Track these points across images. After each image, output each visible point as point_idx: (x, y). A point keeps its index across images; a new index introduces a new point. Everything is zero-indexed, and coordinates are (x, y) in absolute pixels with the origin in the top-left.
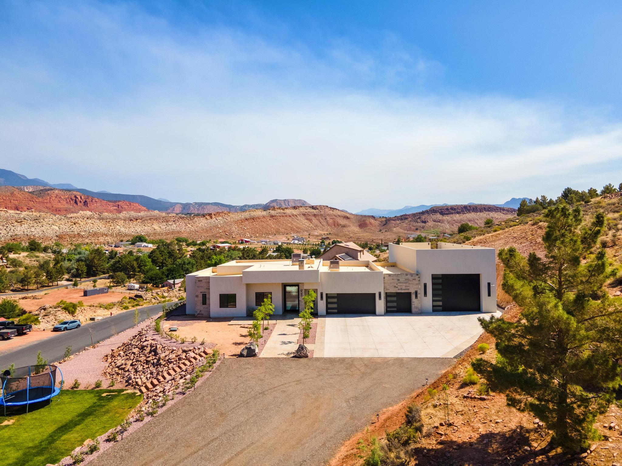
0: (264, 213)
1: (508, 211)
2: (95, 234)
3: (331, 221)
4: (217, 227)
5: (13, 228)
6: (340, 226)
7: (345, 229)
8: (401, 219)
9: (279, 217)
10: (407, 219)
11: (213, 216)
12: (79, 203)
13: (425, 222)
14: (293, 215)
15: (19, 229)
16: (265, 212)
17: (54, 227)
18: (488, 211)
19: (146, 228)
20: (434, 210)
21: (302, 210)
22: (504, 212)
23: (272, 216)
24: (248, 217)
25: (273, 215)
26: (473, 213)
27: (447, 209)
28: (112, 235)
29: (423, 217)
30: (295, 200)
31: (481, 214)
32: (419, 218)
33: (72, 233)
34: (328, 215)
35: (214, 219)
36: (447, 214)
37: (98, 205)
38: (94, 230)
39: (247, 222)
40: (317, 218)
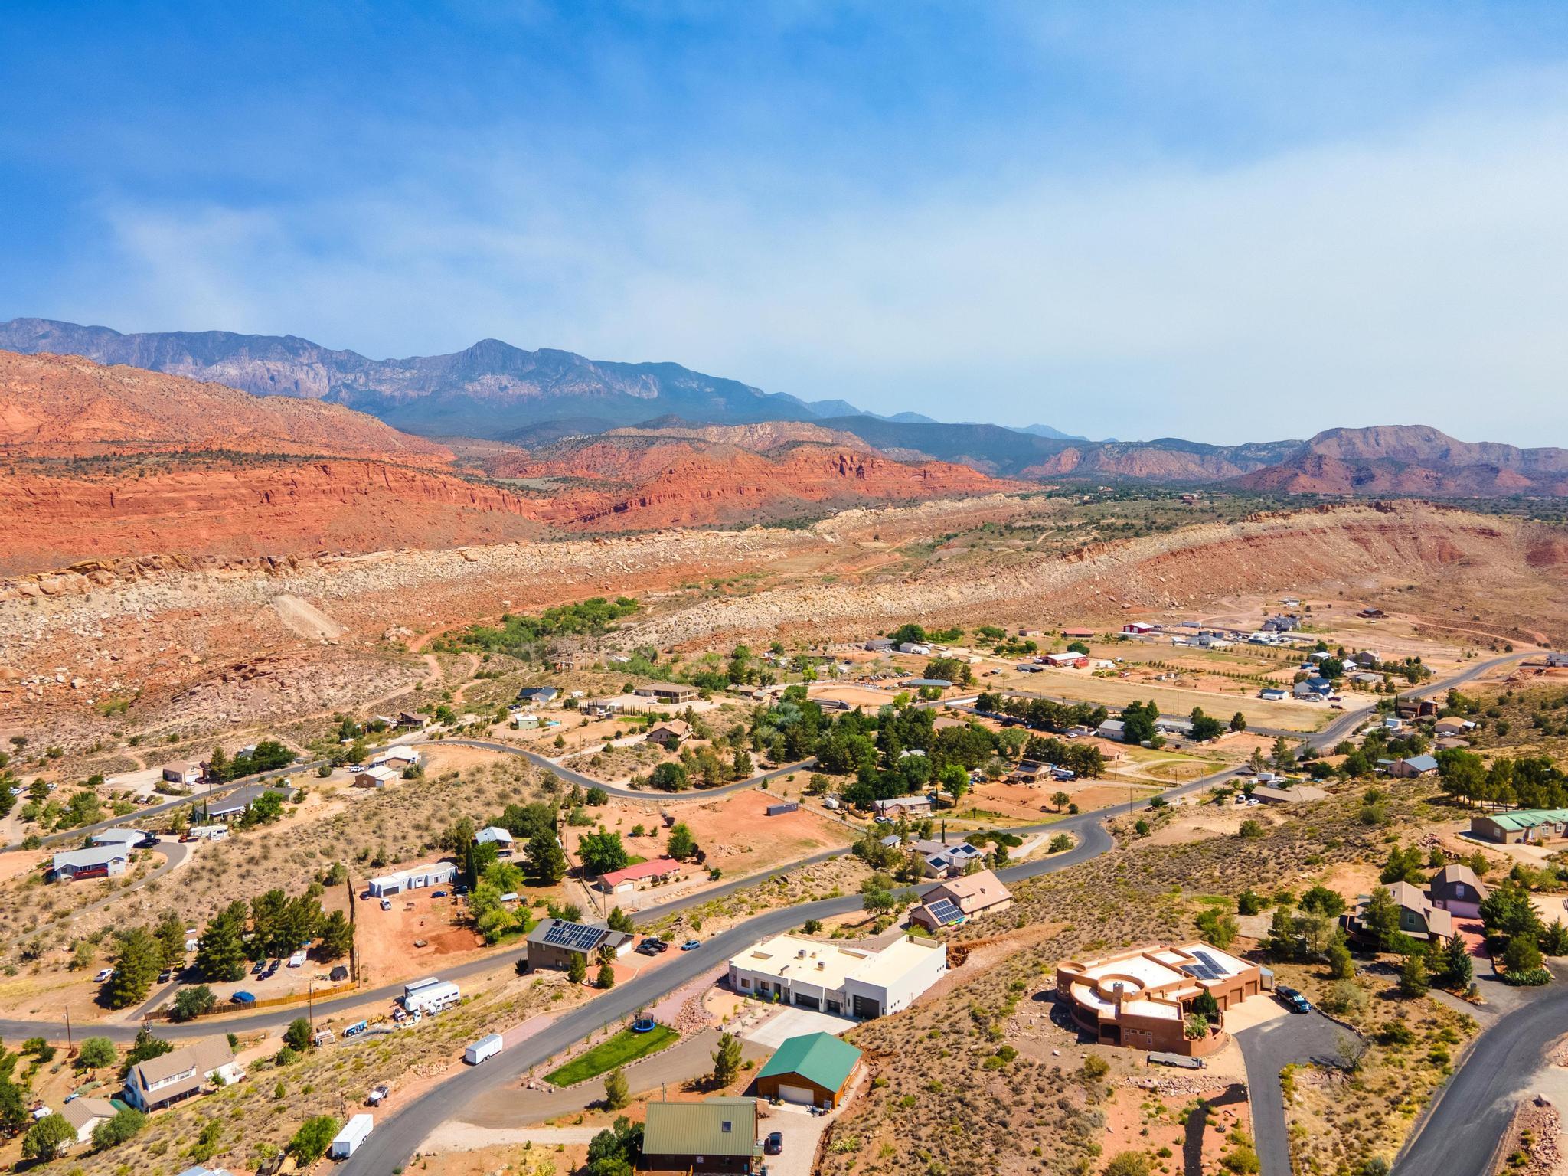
0: (1227, 532)
2: (837, 621)
3: (1429, 545)
4: (1090, 580)
5: (715, 613)
6: (1457, 562)
7: (1472, 572)
9: (1269, 540)
11: (1086, 554)
12: (847, 470)
14: (1314, 531)
15: (723, 615)
16: (1230, 528)
17: (773, 608)
19: (932, 596)
21: (1343, 516)
23: (1248, 539)
24: (1177, 547)
25: (1253, 534)
28: (865, 621)
30: (1401, 427)
33: (799, 620)
34: (1426, 527)
35: (1087, 561)
37: (885, 472)
38: (835, 610)
39: (1173, 561)
40: (1389, 535)
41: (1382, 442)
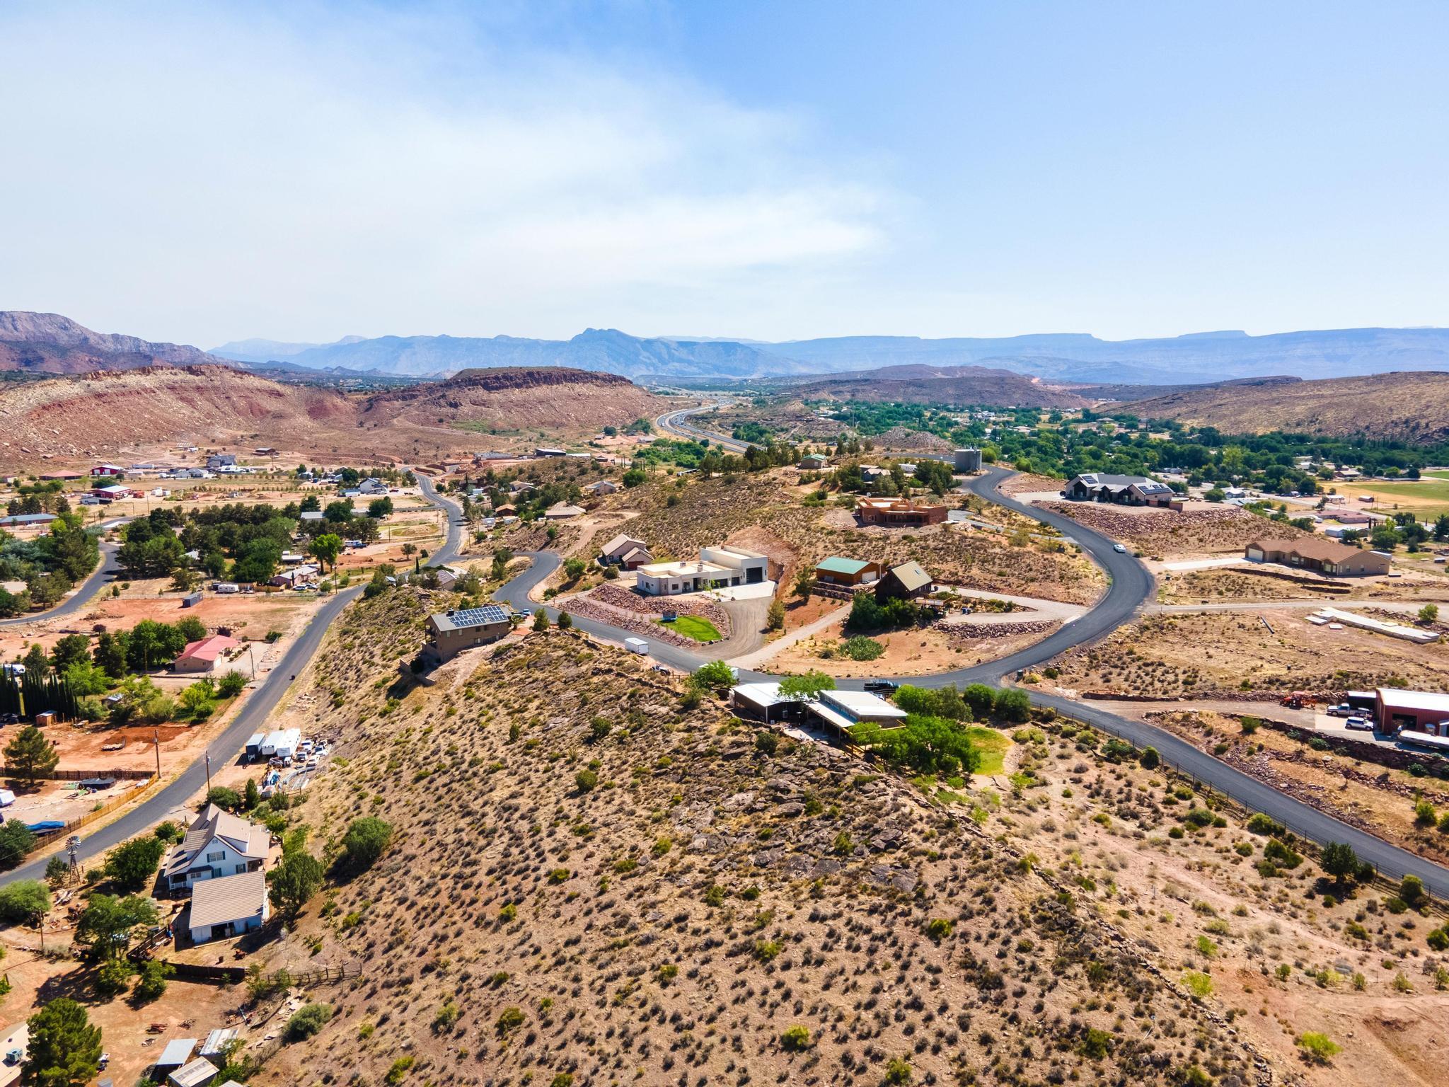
0: (77, 388)
1: (604, 380)
3: (242, 403)
6: (268, 416)
7: (285, 424)
8: (404, 399)
9: (115, 398)
10: (414, 397)
13: (455, 405)
14: (145, 390)
16: (78, 385)
18: (573, 381)
20: (470, 380)
21: (164, 377)
22: (599, 382)
23: (99, 396)
24: (44, 401)
25: (100, 391)
26: (544, 386)
27: (497, 378)
29: (451, 394)
30: (35, 314)
31: (560, 387)
32: (443, 396)
34: (233, 388)
36: (497, 388)
39: (48, 416)
40: (206, 395)
41: (20, 327)
